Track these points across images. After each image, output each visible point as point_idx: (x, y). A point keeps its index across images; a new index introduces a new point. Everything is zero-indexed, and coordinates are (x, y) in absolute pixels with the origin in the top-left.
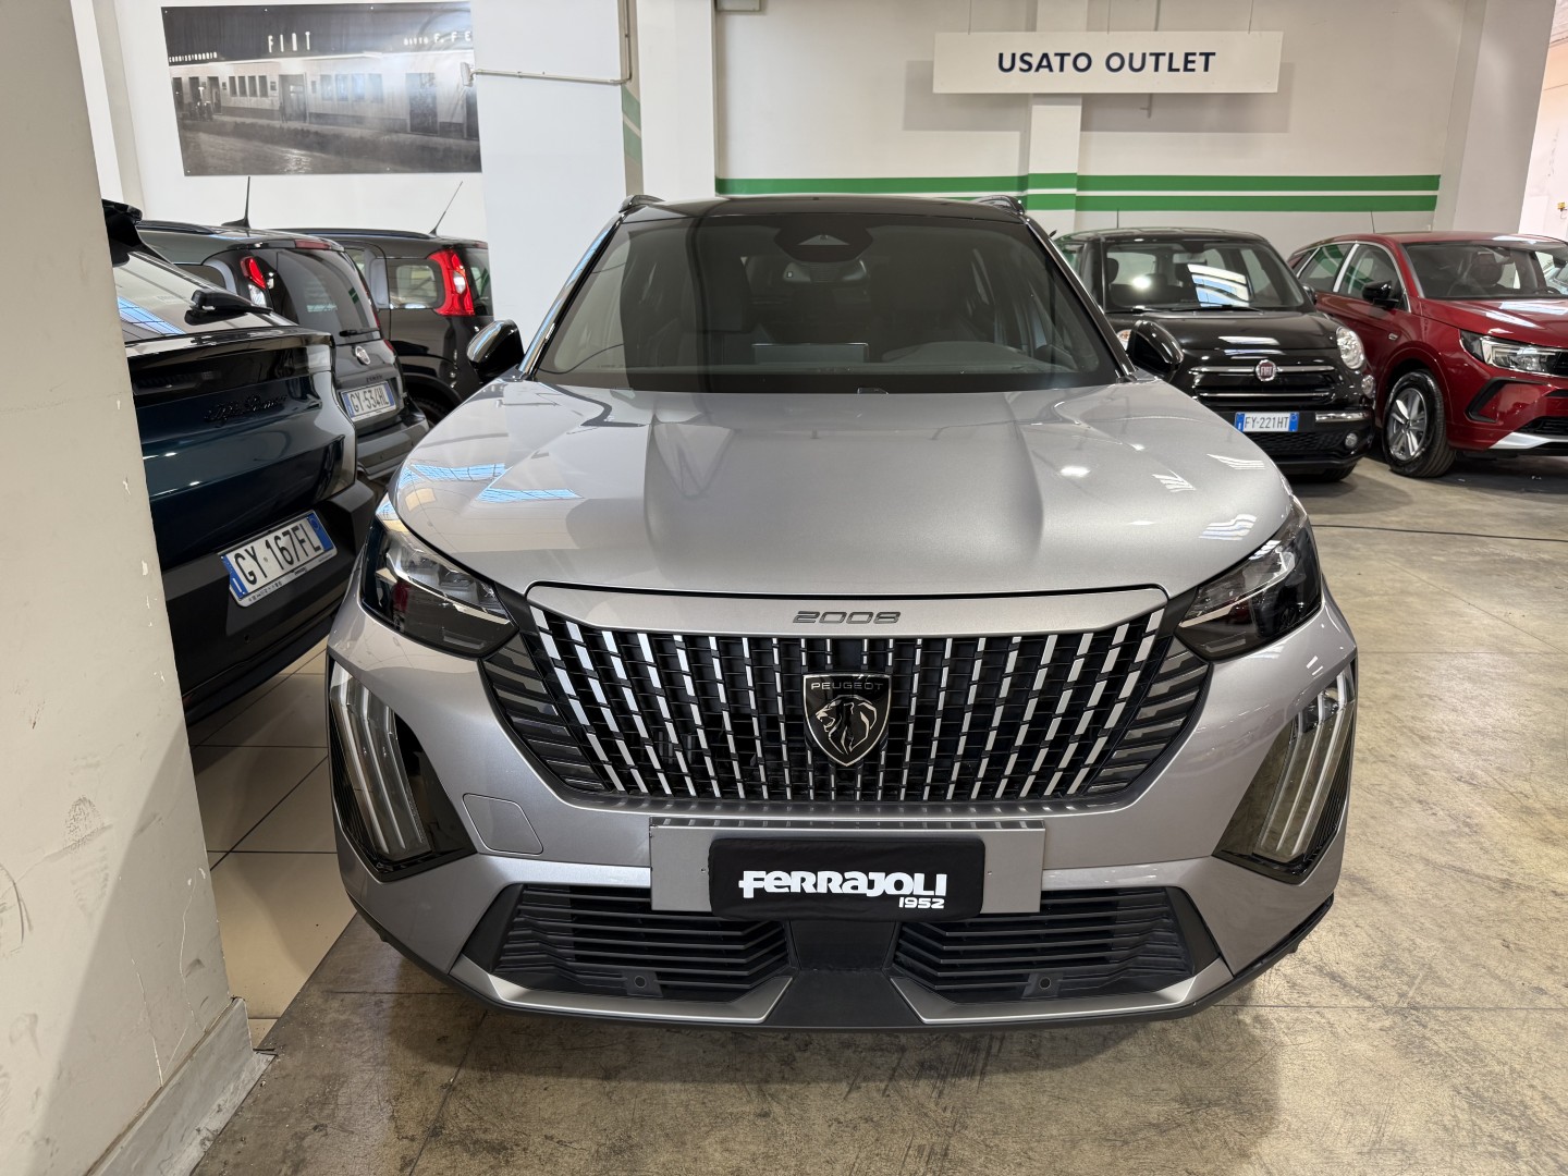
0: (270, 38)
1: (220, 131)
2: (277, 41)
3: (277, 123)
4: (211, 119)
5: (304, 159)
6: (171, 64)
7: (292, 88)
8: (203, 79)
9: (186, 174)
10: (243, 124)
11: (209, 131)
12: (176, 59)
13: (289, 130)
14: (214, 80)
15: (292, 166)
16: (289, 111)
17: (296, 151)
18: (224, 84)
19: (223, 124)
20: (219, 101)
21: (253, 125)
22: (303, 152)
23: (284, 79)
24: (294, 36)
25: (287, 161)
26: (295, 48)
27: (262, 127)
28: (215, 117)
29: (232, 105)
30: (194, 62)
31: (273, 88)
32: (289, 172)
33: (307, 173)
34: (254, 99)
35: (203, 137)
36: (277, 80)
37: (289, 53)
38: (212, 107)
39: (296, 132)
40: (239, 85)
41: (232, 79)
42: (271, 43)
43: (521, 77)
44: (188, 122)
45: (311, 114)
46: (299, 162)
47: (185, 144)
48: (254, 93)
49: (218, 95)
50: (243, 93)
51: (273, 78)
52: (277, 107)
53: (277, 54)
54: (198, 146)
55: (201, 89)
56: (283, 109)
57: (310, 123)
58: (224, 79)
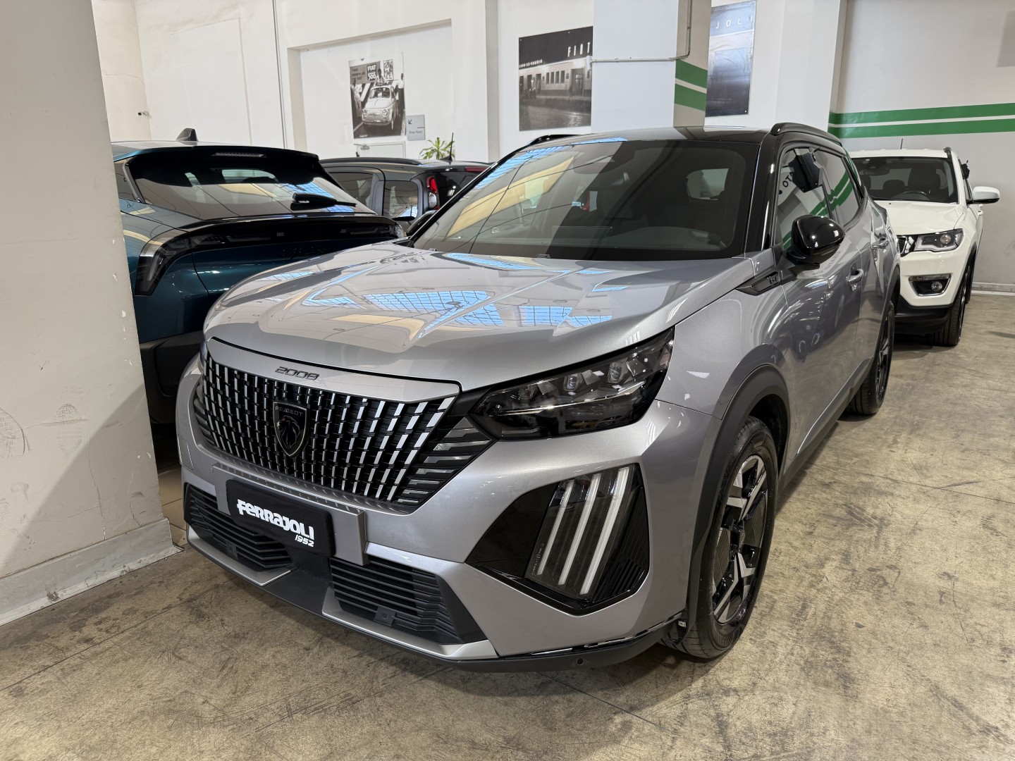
0: (569, 48)
1: (538, 104)
2: (572, 50)
3: (567, 98)
4: (535, 97)
5: (578, 117)
6: (520, 69)
7: (577, 76)
8: (534, 76)
9: (520, 130)
10: (550, 99)
11: (534, 105)
12: (524, 65)
13: (572, 101)
14: (539, 76)
15: (572, 122)
16: (574, 90)
17: (575, 113)
18: (544, 77)
19: (541, 100)
20: (540, 87)
21: (555, 100)
22: (578, 114)
23: (574, 71)
24: (582, 46)
25: (569, 120)
26: (581, 53)
27: (559, 100)
28: (537, 96)
29: (546, 89)
30: (531, 66)
31: (567, 77)
32: (570, 126)
33: (579, 125)
34: (557, 85)
35: (531, 108)
36: (570, 72)
37: (578, 56)
38: (536, 91)
39: (576, 102)
40: (551, 77)
41: (548, 74)
42: (569, 51)
43: (617, 62)
44: (524, 100)
45: (585, 91)
46: (576, 119)
47: (522, 113)
48: (557, 81)
49: (540, 84)
50: (552, 81)
51: (568, 71)
52: (568, 88)
53: (572, 57)
54: (527, 114)
55: (532, 81)
56: (571, 89)
57: (584, 96)
58: (544, 75)
